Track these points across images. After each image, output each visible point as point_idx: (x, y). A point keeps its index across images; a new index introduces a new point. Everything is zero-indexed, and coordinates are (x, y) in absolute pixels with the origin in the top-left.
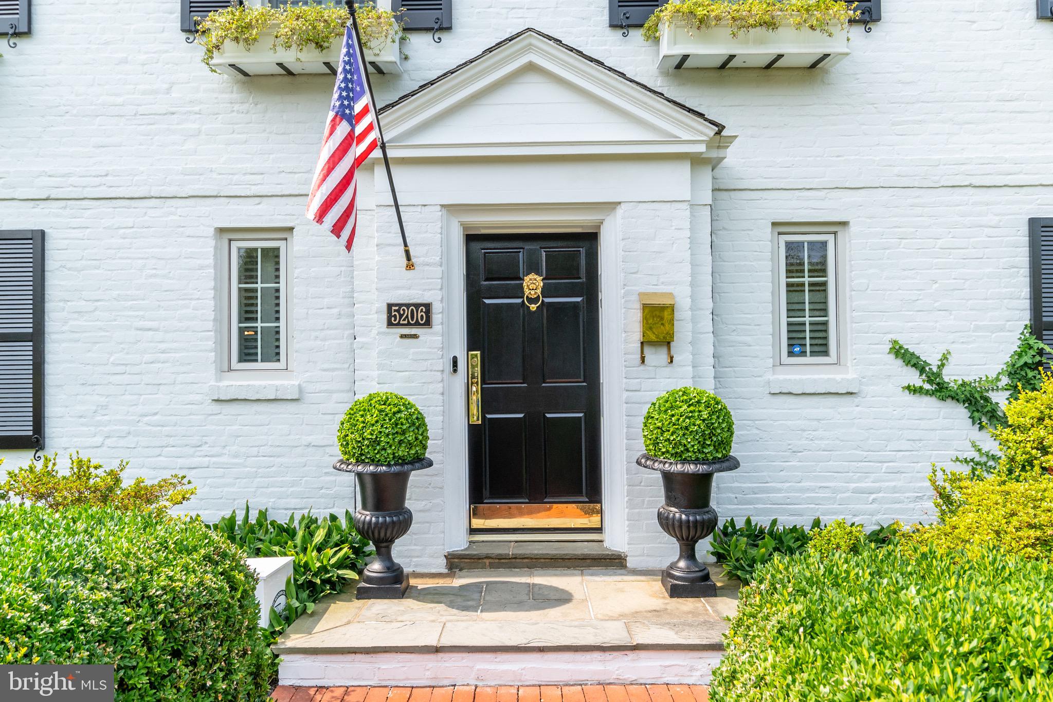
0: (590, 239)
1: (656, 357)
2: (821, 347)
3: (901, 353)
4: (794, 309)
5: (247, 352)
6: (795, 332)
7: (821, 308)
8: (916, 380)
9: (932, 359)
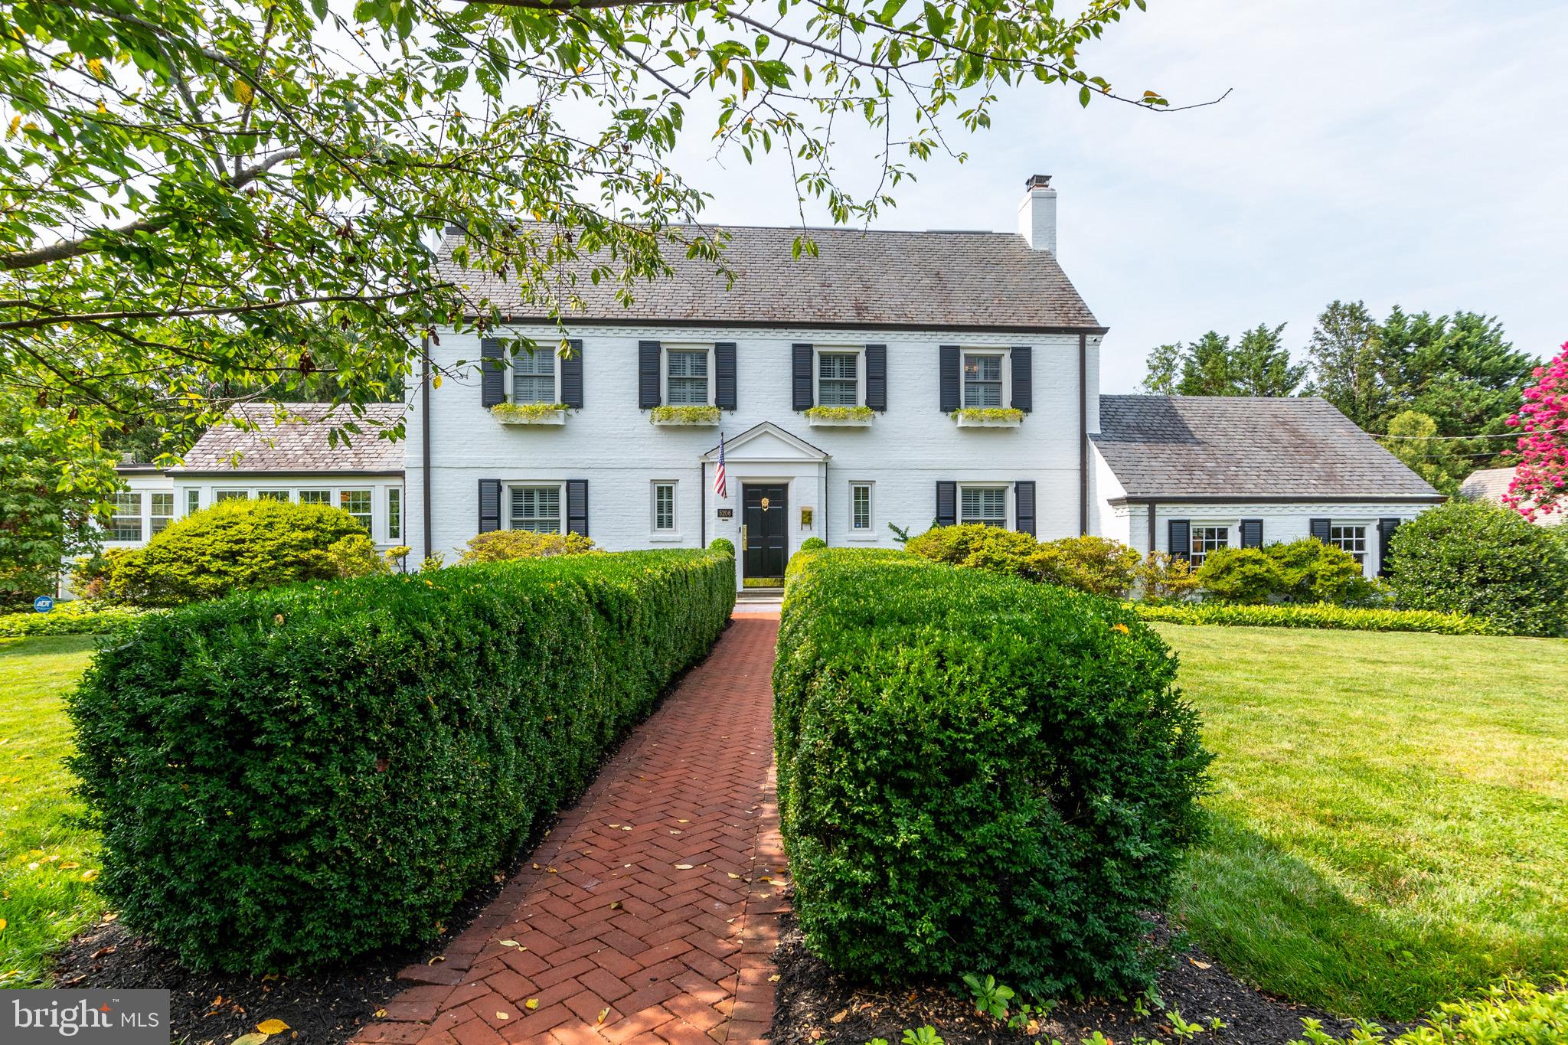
0: (785, 487)
1: (806, 528)
2: (866, 525)
3: (892, 527)
4: (857, 510)
5: (660, 525)
6: (857, 519)
7: (866, 510)
8: (897, 536)
9: (903, 530)
